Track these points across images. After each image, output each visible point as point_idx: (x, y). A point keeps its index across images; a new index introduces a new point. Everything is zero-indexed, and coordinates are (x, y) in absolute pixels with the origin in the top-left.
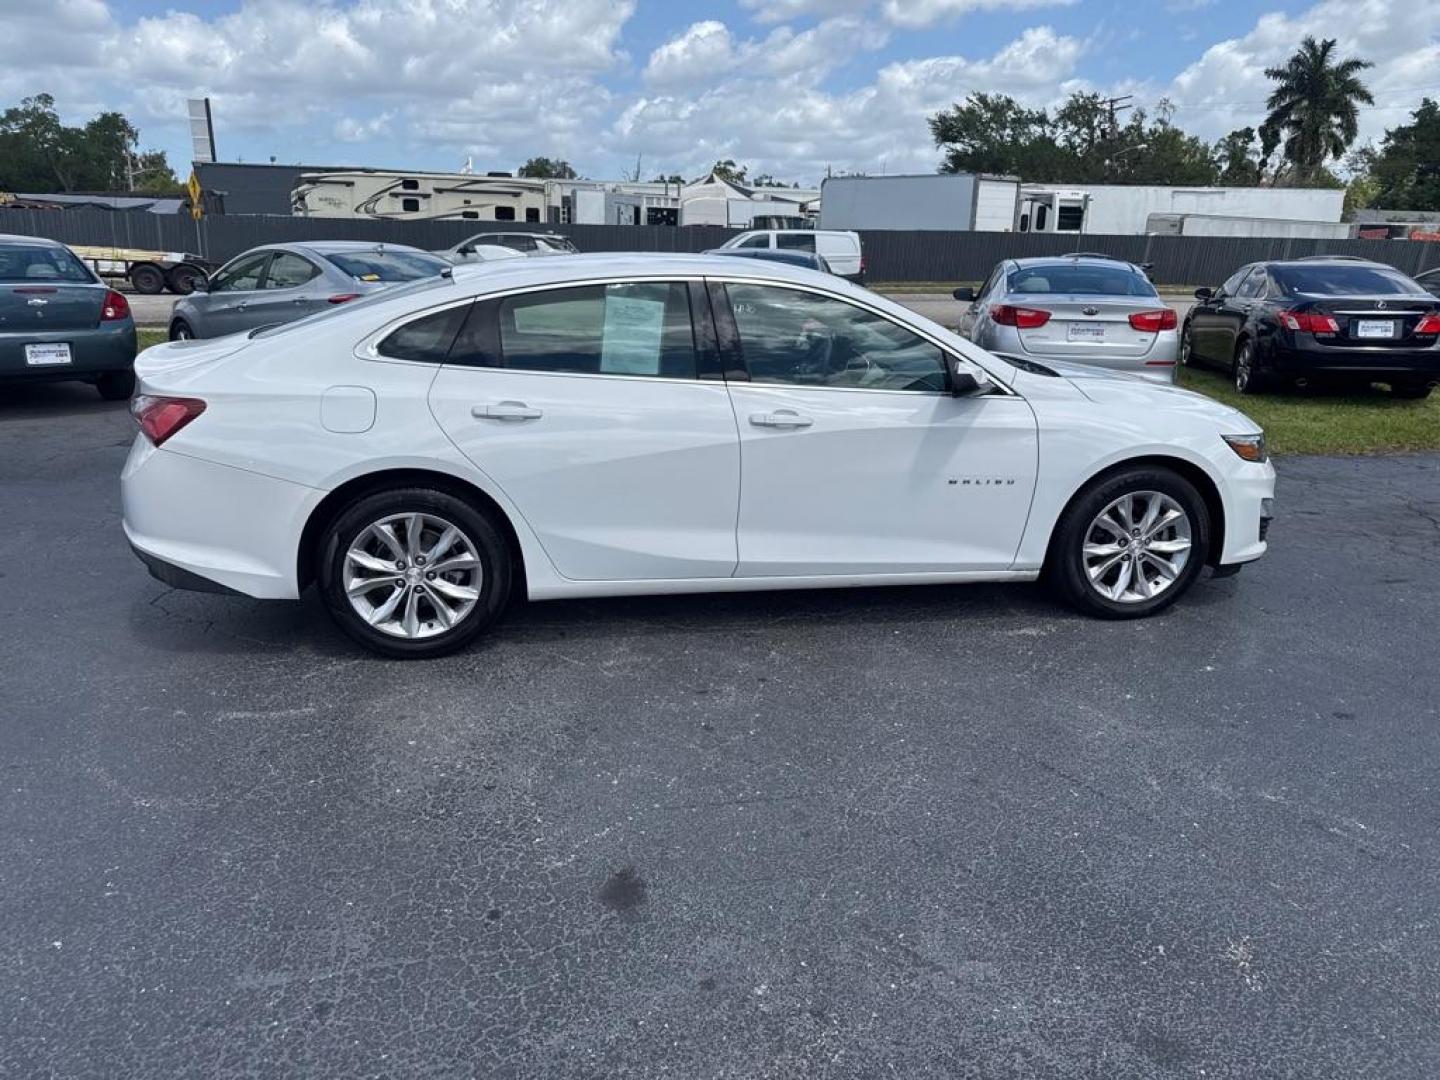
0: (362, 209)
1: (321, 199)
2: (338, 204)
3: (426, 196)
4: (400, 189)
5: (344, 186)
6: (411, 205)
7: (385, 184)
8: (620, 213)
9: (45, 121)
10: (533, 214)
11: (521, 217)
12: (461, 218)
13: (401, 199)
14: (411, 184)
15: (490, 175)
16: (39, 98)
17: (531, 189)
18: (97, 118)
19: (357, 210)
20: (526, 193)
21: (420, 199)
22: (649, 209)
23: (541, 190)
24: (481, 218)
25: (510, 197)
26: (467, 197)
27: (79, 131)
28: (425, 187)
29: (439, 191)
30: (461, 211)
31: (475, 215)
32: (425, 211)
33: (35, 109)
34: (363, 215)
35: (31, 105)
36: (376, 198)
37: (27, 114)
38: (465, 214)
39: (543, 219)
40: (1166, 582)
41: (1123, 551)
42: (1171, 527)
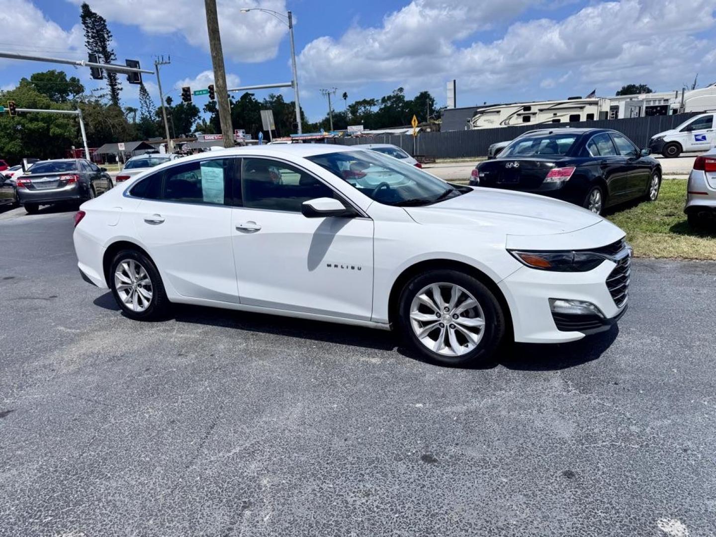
0: (503, 123)
1: (485, 121)
2: (492, 122)
3: (534, 114)
4: (522, 112)
5: (496, 113)
6: (527, 119)
7: (514, 110)
8: (631, 111)
9: (399, 99)
10: (590, 116)
11: (583, 119)
12: (551, 122)
13: (522, 116)
14: (527, 108)
15: (570, 99)
16: (399, 89)
17: (591, 104)
18: (418, 95)
19: (501, 124)
20: (588, 107)
21: (531, 116)
22: (647, 108)
23: (596, 103)
24: (561, 122)
25: (579, 109)
26: (555, 112)
27: (412, 101)
28: (534, 109)
29: (541, 110)
30: (552, 119)
31: (559, 120)
32: (534, 121)
33: (397, 94)
34: (503, 126)
35: (396, 93)
36: (510, 117)
37: (394, 97)
38: (553, 121)
39: (596, 118)
40: (471, 347)
41: (440, 320)
42: (475, 309)
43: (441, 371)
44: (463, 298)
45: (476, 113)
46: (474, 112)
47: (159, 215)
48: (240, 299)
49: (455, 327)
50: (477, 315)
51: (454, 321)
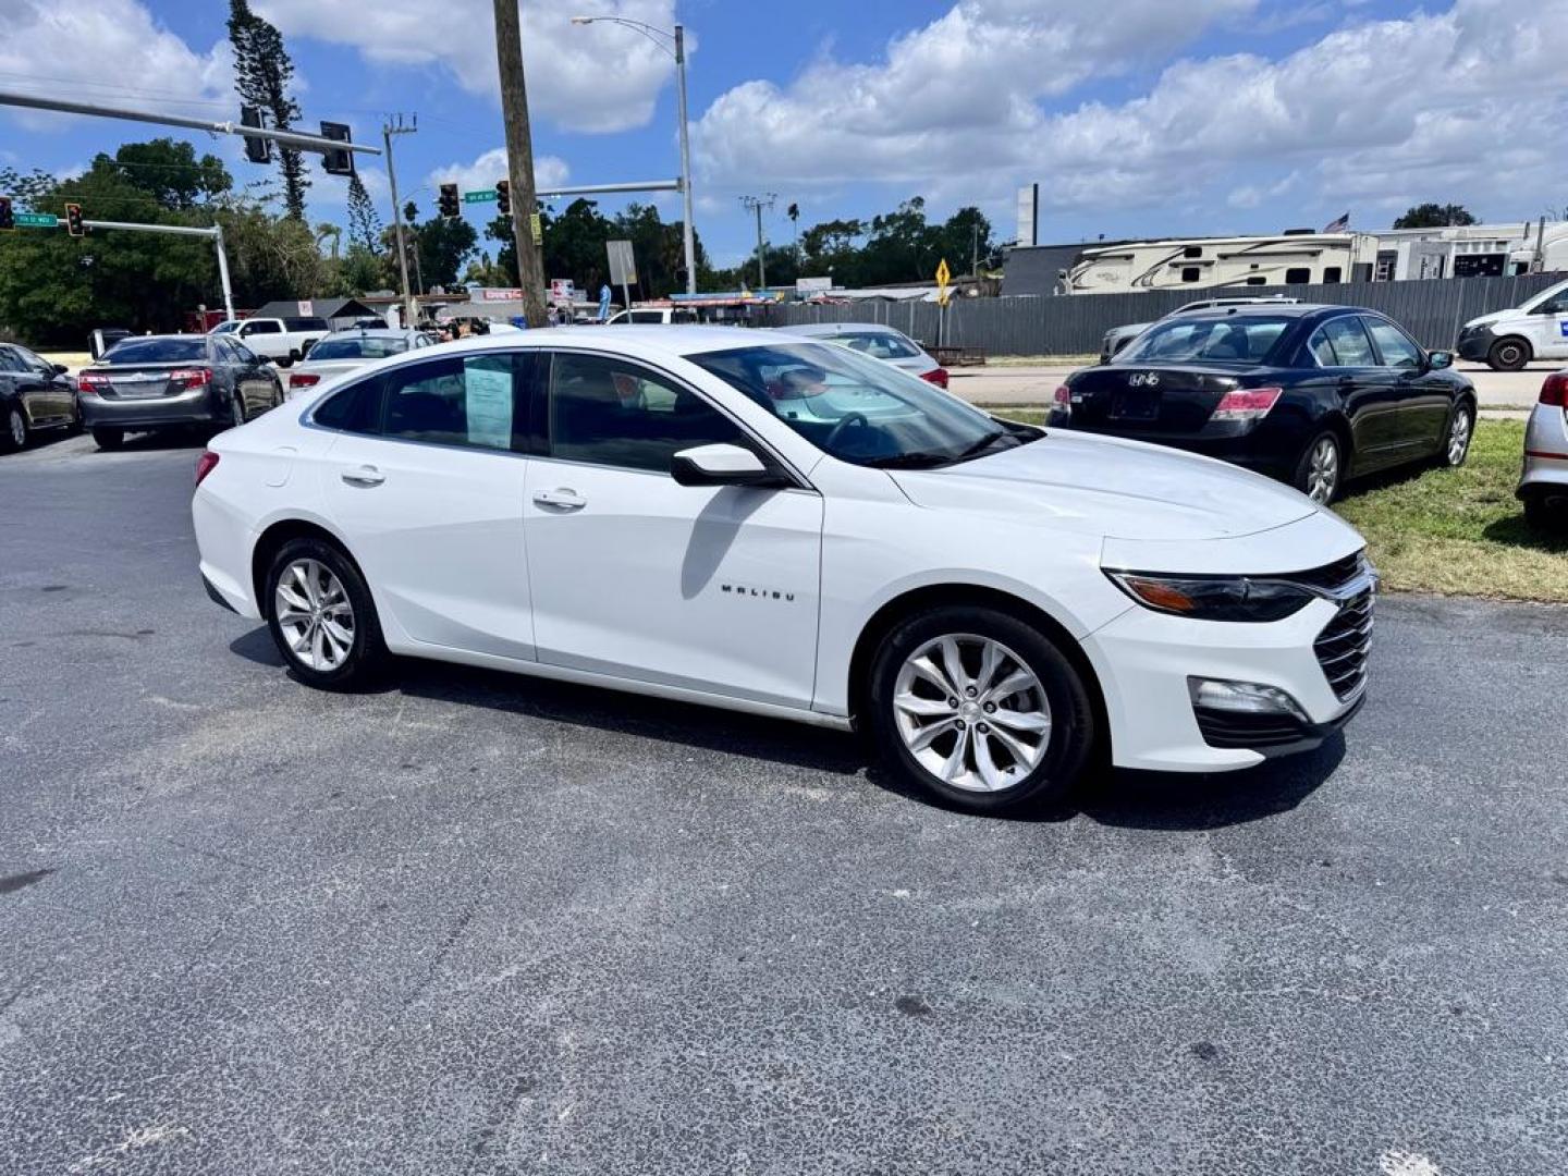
0: (1139, 283)
1: (1099, 276)
2: (1114, 279)
3: (1208, 264)
4: (1182, 259)
5: (1123, 260)
6: (1191, 275)
7: (1165, 254)
8: (1424, 265)
9: (912, 221)
10: (1332, 274)
11: (1317, 278)
12: (1245, 285)
13: (1181, 269)
14: (1193, 252)
15: (1288, 233)
16: (913, 201)
17: (1334, 245)
18: (955, 214)
19: (1133, 284)
20: (1327, 251)
21: (1202, 268)
22: (1458, 258)
23: (1346, 245)
24: (1268, 283)
25: (1308, 257)
26: (1255, 261)
27: (940, 228)
28: (1209, 254)
29: (1224, 257)
30: (1246, 277)
31: (1262, 280)
32: (1207, 280)
33: (909, 211)
34: (1139, 289)
35: (906, 208)
36: (1154, 270)
37: (902, 217)
38: (1251, 281)
39: (1345, 278)
40: (1021, 774)
41: (955, 714)
42: (1032, 692)
43: (956, 822)
44: (1007, 668)
45: (1080, 259)
46: (1075, 255)
47: (374, 469)
48: (537, 653)
49: (988, 729)
50: (1035, 706)
51: (986, 717)
